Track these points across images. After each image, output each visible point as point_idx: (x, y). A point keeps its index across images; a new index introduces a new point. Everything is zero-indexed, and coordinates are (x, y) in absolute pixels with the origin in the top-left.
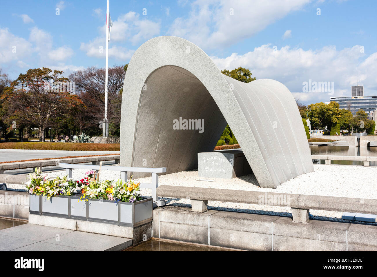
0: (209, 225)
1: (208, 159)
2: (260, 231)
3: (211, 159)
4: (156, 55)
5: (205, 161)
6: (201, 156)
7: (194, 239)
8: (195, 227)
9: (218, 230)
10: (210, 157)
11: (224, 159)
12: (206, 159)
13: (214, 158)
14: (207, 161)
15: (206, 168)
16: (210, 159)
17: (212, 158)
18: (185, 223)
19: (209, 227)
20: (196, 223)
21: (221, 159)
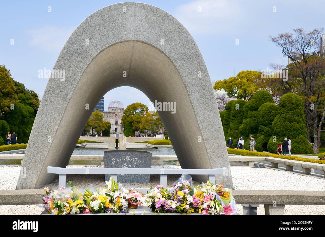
1: (118, 160)
3: (122, 160)
4: (120, 25)
5: (114, 163)
6: (108, 157)
10: (121, 158)
11: (139, 160)
12: (116, 160)
13: (127, 158)
14: (116, 163)
16: (120, 160)
17: (124, 159)
21: (136, 159)
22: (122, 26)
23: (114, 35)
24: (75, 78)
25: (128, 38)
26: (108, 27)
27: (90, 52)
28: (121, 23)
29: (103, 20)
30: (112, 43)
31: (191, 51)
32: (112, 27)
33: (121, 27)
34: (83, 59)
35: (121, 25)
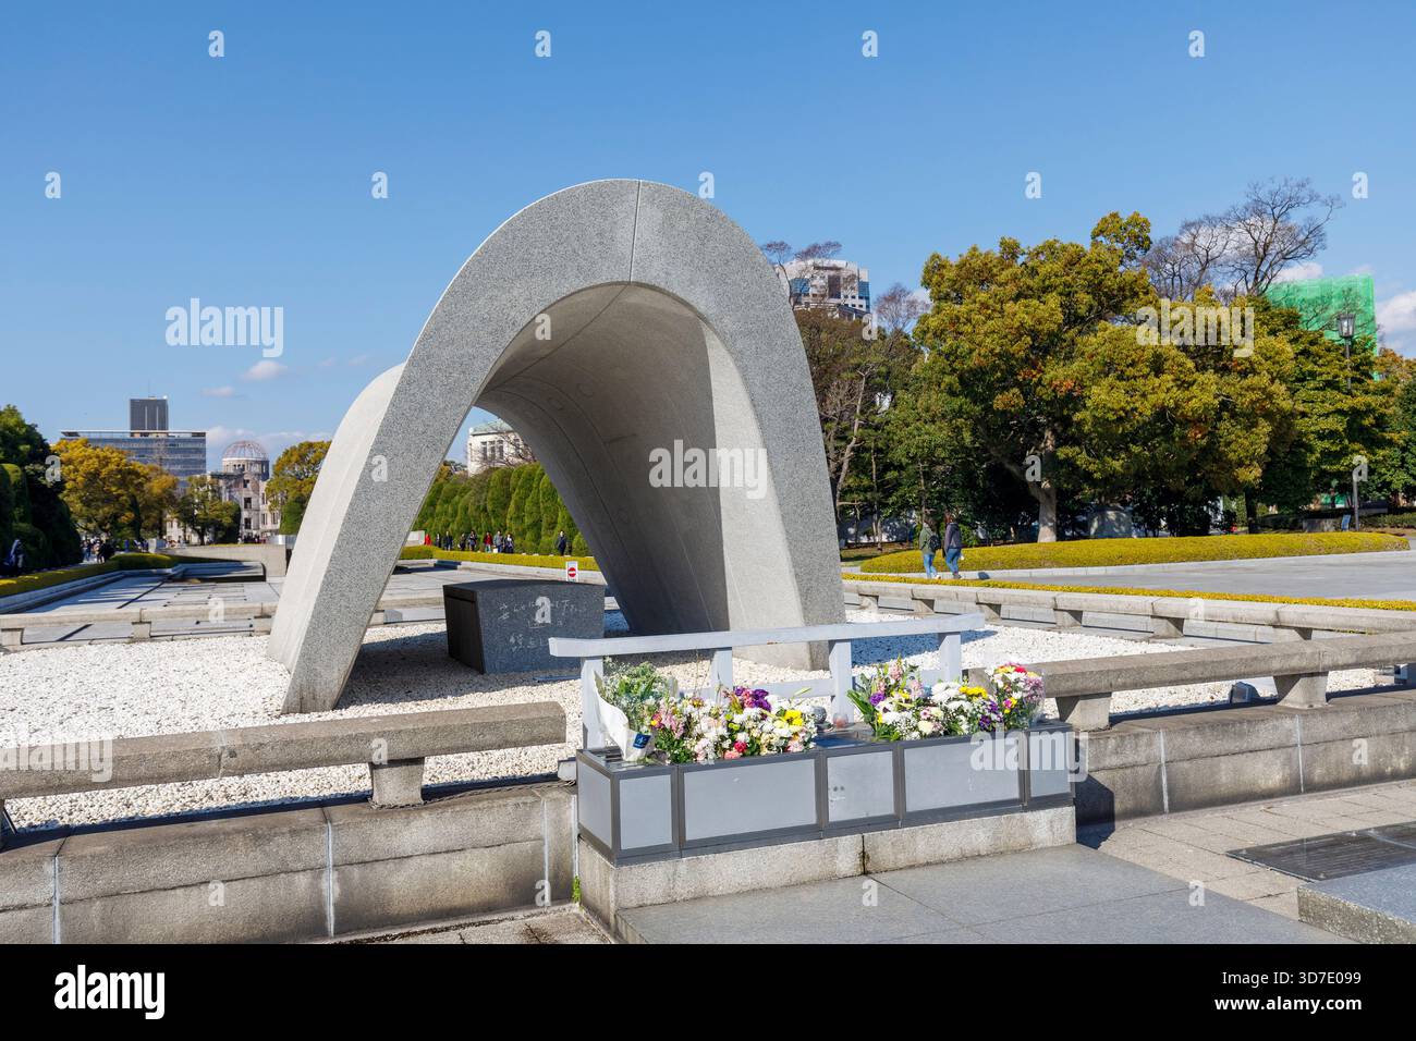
0: (1163, 756)
1: (518, 607)
2: (1275, 743)
3: (528, 608)
5: (505, 616)
6: (490, 602)
7: (1129, 806)
8: (1128, 771)
9: (1186, 765)
10: (524, 603)
11: (573, 606)
14: (513, 616)
15: (512, 640)
16: (523, 608)
17: (531, 604)
18: (1101, 766)
19: (1163, 762)
20: (1131, 758)
21: (563, 604)
22: (601, 243)
23: (579, 268)
24: (467, 387)
25: (617, 276)
26: (565, 245)
27: (513, 314)
28: (600, 234)
29: (552, 227)
30: (572, 290)
31: (771, 312)
32: (576, 245)
33: (600, 247)
34: (491, 333)
35: (598, 240)
